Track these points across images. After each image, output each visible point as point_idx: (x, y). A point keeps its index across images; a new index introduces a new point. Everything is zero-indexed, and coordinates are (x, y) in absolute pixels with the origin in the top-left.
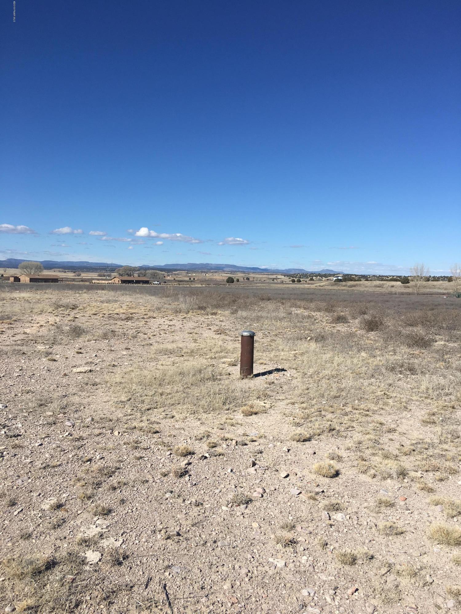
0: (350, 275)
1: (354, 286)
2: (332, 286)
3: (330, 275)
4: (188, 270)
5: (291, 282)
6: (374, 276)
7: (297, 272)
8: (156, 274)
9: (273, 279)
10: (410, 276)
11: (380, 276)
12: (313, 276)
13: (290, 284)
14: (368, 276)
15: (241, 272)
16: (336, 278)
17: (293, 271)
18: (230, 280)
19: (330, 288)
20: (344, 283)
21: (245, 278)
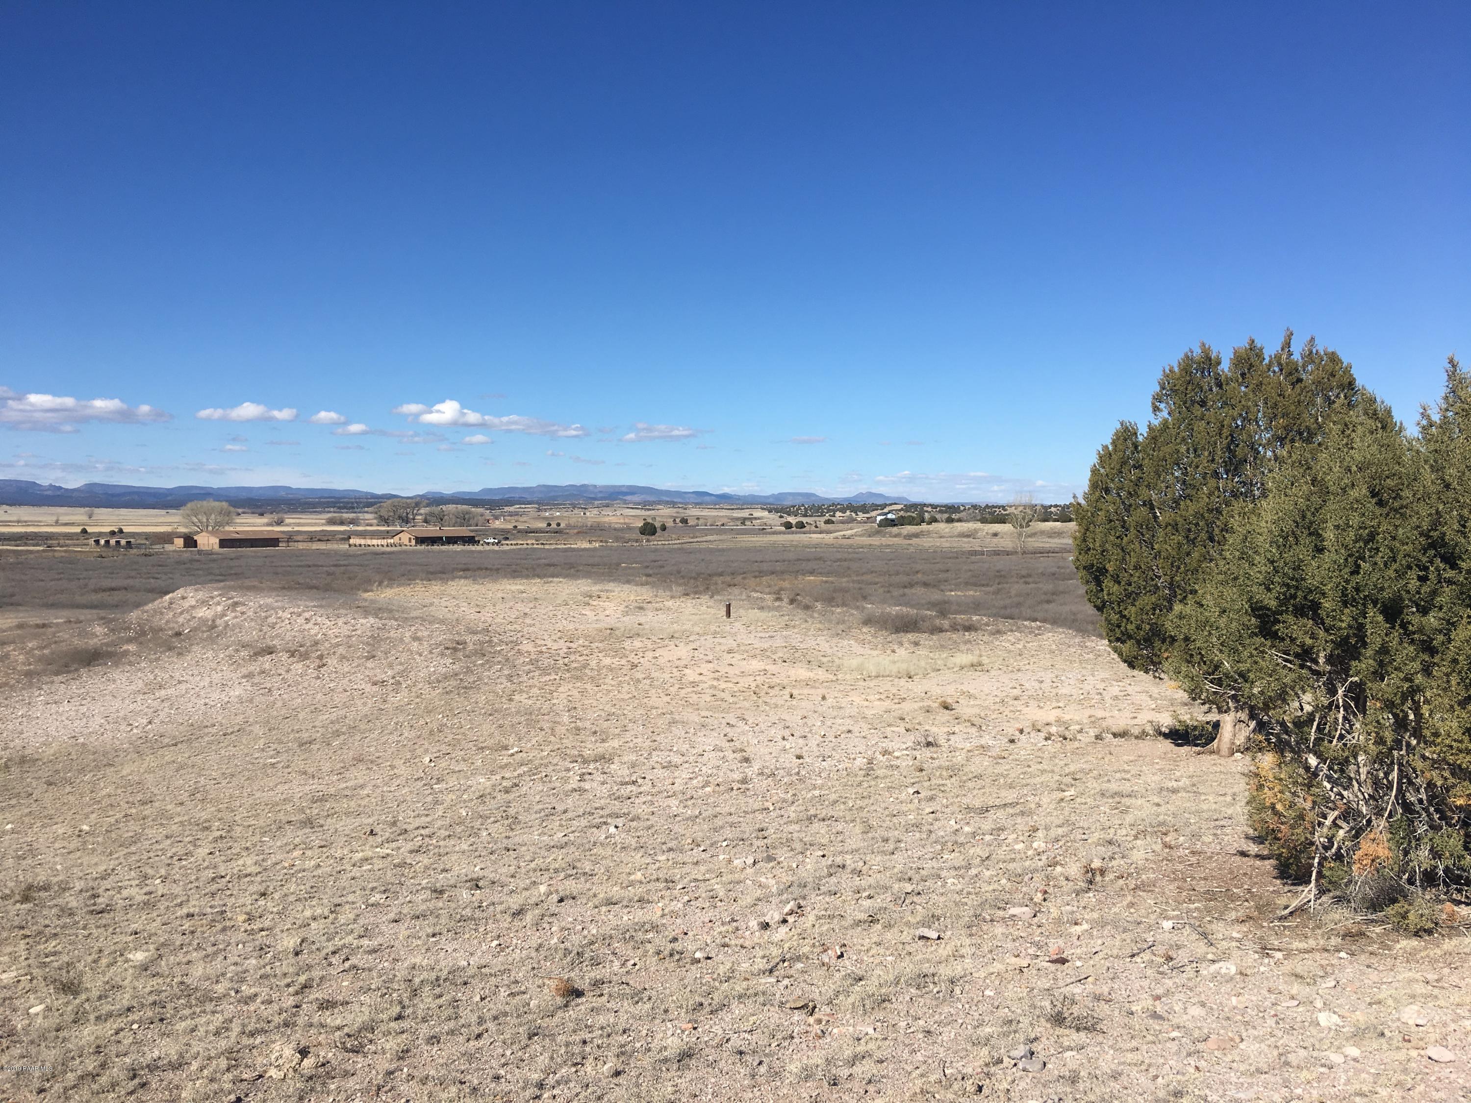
0: (920, 505)
1: (916, 535)
2: (870, 536)
3: (875, 507)
4: (538, 504)
5: (783, 529)
6: (975, 507)
7: (798, 501)
8: (467, 516)
9: (743, 521)
10: (1056, 506)
11: (987, 506)
12: (834, 511)
13: (780, 533)
14: (962, 508)
15: (667, 503)
16: (883, 517)
17: (791, 498)
18: (649, 530)
19: (866, 540)
20: (895, 530)
21: (678, 520)
